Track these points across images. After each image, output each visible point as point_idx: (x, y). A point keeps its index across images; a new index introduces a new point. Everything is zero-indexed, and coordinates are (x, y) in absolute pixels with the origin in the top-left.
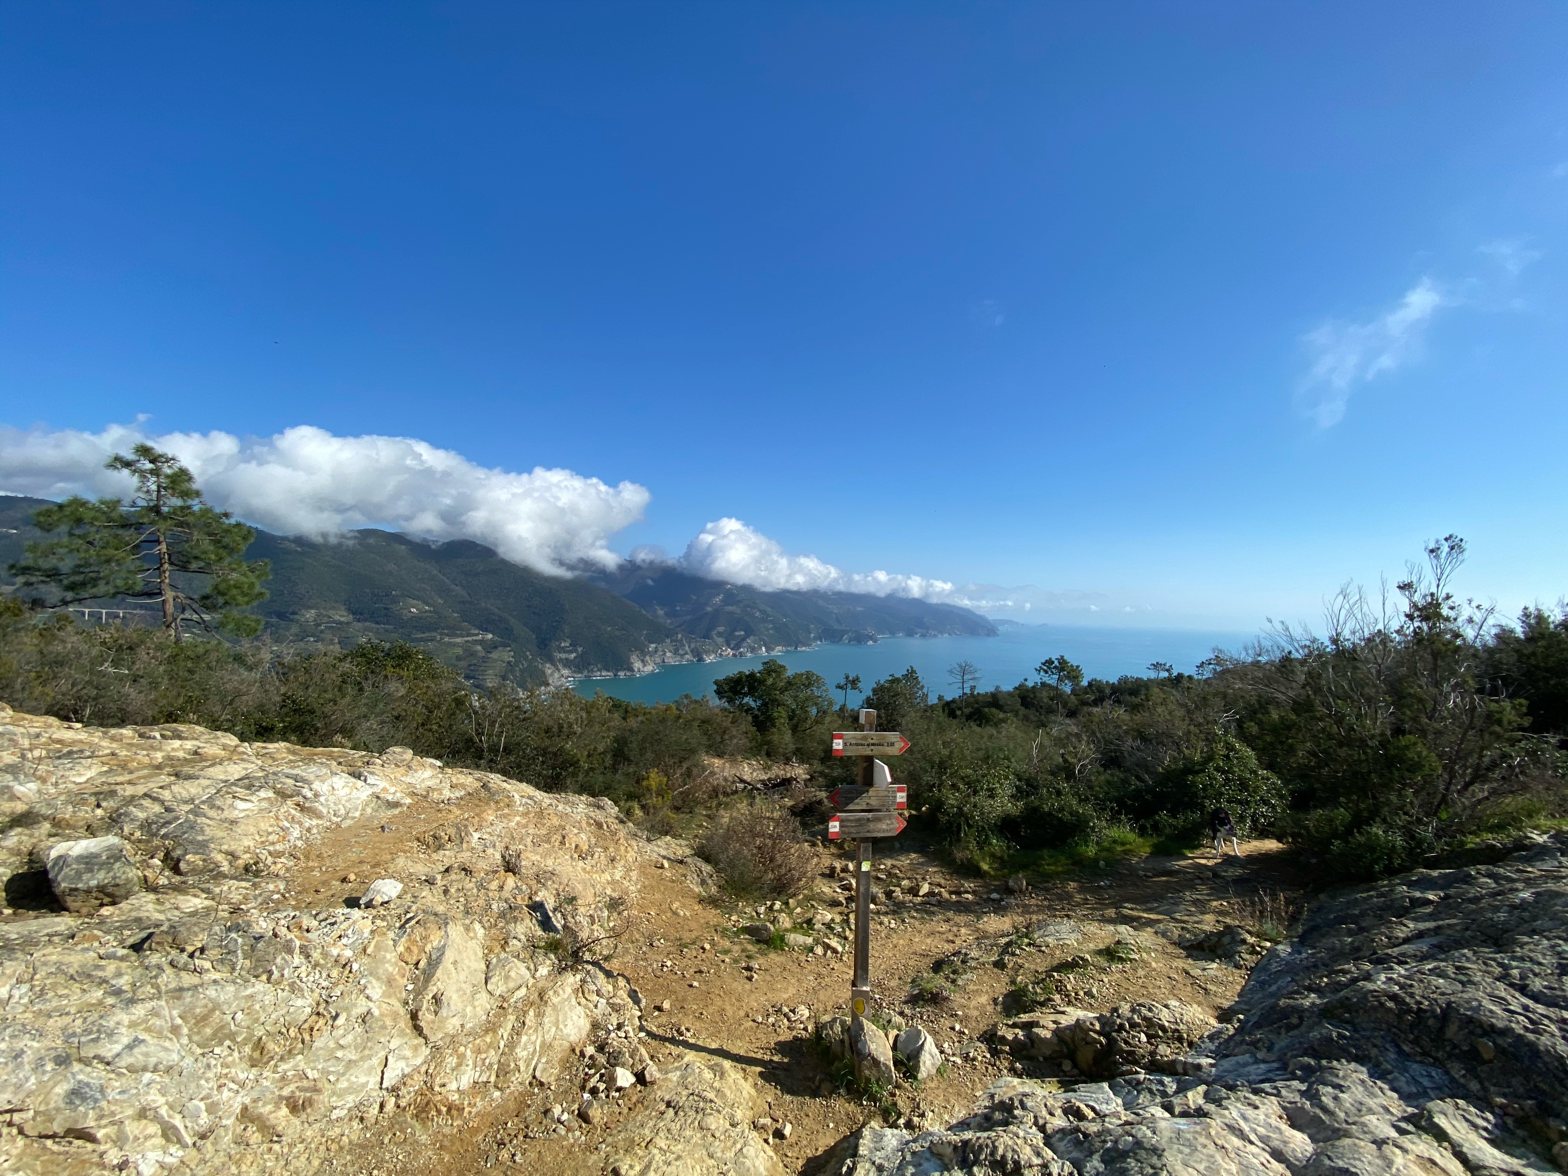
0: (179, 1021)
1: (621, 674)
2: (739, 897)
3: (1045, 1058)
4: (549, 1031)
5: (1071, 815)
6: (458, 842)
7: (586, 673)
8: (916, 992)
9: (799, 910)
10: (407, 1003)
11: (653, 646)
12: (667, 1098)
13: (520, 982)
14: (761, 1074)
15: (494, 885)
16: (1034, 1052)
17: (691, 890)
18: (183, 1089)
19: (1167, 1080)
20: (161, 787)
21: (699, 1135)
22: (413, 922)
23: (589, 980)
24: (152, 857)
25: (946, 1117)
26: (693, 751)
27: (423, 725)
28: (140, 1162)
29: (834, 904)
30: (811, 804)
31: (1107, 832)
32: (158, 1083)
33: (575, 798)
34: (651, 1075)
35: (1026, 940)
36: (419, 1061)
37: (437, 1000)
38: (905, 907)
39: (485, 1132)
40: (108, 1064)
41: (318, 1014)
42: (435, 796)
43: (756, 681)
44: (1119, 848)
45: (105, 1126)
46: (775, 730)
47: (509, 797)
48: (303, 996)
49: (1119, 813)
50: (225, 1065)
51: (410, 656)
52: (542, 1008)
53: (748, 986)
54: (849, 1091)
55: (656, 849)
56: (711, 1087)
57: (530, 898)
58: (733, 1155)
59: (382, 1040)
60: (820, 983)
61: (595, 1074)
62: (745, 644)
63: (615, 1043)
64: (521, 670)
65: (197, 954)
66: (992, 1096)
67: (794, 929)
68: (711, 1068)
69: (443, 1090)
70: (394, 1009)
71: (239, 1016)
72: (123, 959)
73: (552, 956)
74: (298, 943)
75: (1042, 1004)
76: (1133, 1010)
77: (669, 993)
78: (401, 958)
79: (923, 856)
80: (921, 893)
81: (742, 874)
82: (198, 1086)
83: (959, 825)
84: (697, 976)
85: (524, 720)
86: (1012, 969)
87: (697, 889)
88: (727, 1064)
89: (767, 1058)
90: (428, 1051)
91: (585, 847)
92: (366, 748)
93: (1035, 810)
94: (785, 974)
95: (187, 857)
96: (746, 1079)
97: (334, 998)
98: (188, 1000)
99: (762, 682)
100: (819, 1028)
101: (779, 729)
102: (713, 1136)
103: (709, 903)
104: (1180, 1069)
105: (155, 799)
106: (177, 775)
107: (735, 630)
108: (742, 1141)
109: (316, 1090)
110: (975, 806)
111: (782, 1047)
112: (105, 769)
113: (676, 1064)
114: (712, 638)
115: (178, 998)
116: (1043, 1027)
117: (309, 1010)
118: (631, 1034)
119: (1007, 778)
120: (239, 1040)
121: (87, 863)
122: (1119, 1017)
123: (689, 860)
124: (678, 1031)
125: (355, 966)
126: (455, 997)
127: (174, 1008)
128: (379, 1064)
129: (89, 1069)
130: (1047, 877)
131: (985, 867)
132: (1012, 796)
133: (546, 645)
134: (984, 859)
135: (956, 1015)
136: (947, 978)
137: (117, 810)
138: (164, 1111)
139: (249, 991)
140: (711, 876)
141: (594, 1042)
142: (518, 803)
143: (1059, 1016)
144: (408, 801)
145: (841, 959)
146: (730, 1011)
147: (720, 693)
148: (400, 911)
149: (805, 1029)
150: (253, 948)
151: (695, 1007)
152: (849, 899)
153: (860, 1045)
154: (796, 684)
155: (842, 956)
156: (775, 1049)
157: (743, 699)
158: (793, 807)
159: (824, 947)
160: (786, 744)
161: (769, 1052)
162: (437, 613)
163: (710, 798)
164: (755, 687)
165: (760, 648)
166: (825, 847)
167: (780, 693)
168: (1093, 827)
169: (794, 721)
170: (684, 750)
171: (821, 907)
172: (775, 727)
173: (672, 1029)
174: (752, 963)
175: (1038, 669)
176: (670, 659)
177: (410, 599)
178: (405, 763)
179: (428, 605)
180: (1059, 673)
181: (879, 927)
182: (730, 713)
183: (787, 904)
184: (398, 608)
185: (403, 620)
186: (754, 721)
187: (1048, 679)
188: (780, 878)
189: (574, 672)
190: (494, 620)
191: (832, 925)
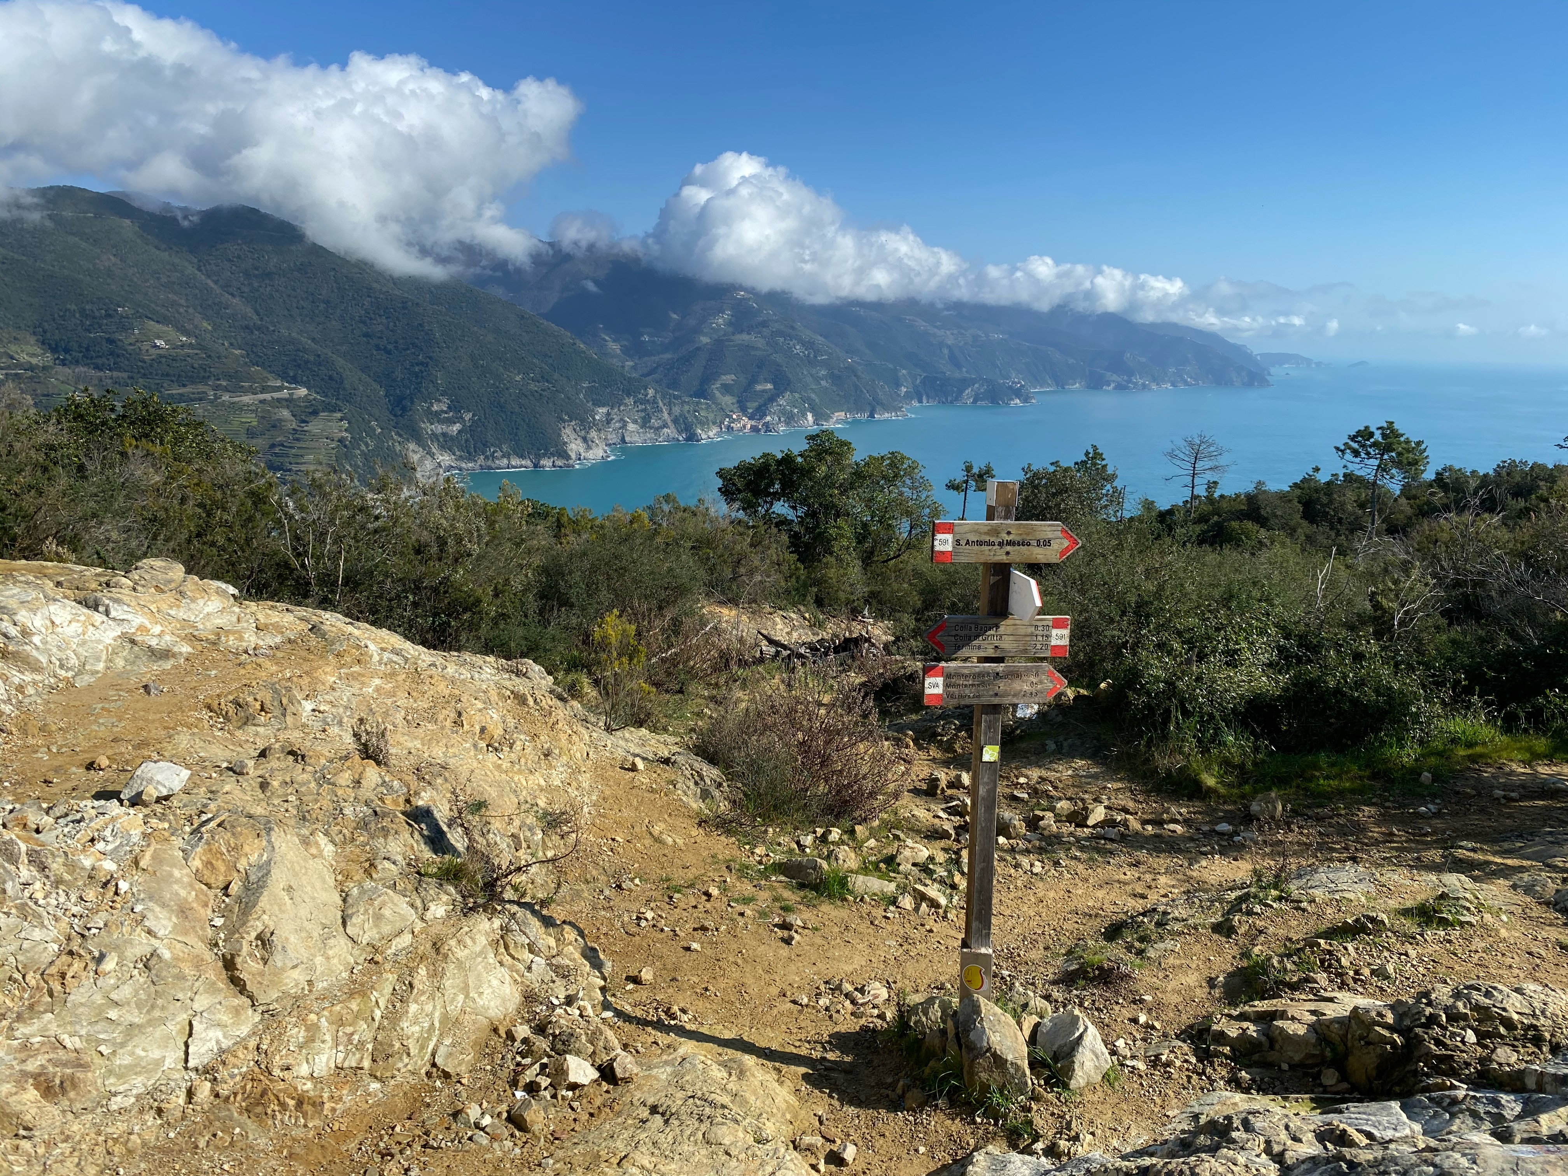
1: (547, 463)
2: (768, 820)
3: (1291, 1067)
4: (453, 999)
5: (1377, 692)
6: (277, 712)
7: (481, 460)
8: (1075, 967)
9: (872, 843)
10: (216, 945)
11: (603, 410)
12: (651, 1101)
13: (399, 925)
14: (806, 1077)
15: (345, 778)
16: (1273, 1056)
17: (686, 806)
19: (1504, 1098)
21: (704, 1152)
22: (213, 824)
23: (515, 927)
25: (1115, 1143)
26: (680, 591)
27: (199, 535)
29: (934, 835)
30: (895, 680)
31: (1442, 723)
33: (478, 659)
34: (624, 1069)
35: (1274, 893)
36: (244, 1030)
37: (264, 941)
38: (1061, 843)
39: (360, 1137)
41: (71, 953)
42: (232, 641)
43: (794, 470)
44: (1462, 752)
46: (831, 559)
47: (358, 647)
48: (42, 925)
49: (1468, 691)
51: (162, 420)
52: (441, 965)
53: (784, 951)
54: (952, 1104)
55: (622, 743)
56: (724, 1089)
57: (408, 801)
59: (180, 996)
60: (907, 951)
61: (532, 1064)
62: (774, 408)
63: (562, 1021)
64: (363, 454)
66: (1196, 1117)
67: (864, 870)
68: (724, 1065)
69: (286, 1075)
70: (196, 952)
73: (452, 889)
74: (23, 847)
75: (1294, 987)
76: (1457, 995)
77: (651, 957)
78: (198, 876)
79: (1097, 764)
80: (1090, 822)
81: (772, 783)
83: (1168, 711)
84: (698, 934)
85: (376, 531)
86: (1245, 935)
87: (696, 804)
88: (749, 1060)
89: (816, 1054)
90: (257, 1018)
91: (498, 732)
92: (103, 562)
93: (1311, 685)
94: (848, 936)
96: (781, 1083)
97: (93, 931)
99: (807, 472)
100: (904, 1014)
101: (839, 559)
102: (727, 1153)
103: (717, 827)
104: (1531, 1083)
107: (753, 381)
108: (775, 1162)
109: (84, 1066)
110: (1199, 679)
111: (840, 1041)
113: (665, 1057)
114: (712, 398)
116: (1293, 1018)
117: (55, 946)
118: (590, 1011)
119: (1262, 632)
122: (1429, 1004)
123: (680, 759)
124: (667, 1012)
125: (123, 886)
126: (292, 939)
128: (180, 1032)
130: (1323, 798)
131: (1210, 781)
132: (1270, 665)
133: (404, 409)
134: (1208, 769)
135: (1142, 1001)
136: (1129, 948)
140: (720, 785)
141: (529, 1021)
142: (376, 658)
143: (1323, 1004)
144: (186, 649)
145: (945, 917)
146: (753, 988)
147: (728, 492)
148: (191, 811)
149: (882, 1016)
151: (696, 979)
152: (961, 829)
153: (972, 1036)
154: (870, 477)
155: (945, 912)
156: (829, 1042)
157: (772, 504)
158: (863, 684)
159: (915, 898)
160: (851, 585)
161: (819, 1047)
162: (202, 348)
163: (716, 669)
164: (792, 482)
165: (804, 415)
166: (920, 748)
167: (841, 494)
168: (1417, 715)
169: (867, 545)
170: (666, 589)
171: (912, 839)
172: (831, 554)
173: (656, 1009)
174: (791, 918)
175: (1342, 448)
176: (636, 436)
177: (152, 323)
178: (173, 585)
179: (187, 333)
180: (1382, 455)
181: (1012, 871)
182: (749, 528)
183: (852, 832)
184: (132, 340)
185: (144, 362)
186: (792, 544)
187: (1359, 466)
188: (838, 792)
189: (461, 458)
190: (307, 362)
191: (931, 866)
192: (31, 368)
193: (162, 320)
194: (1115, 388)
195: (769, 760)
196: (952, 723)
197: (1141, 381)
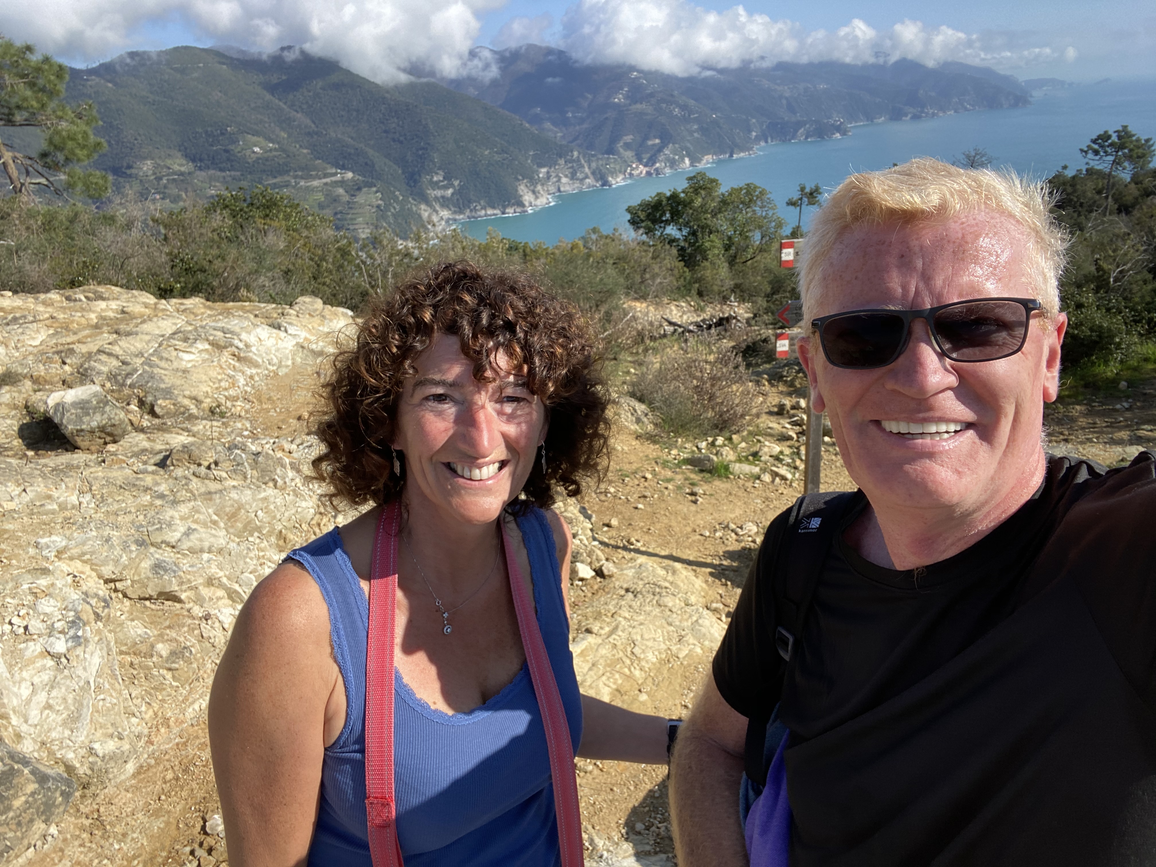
0: (215, 517)
1: (511, 211)
2: (677, 434)
7: (468, 212)
9: (743, 445)
11: (544, 170)
12: (625, 586)
14: (711, 574)
17: (628, 428)
18: (234, 565)
20: (110, 344)
21: (658, 610)
24: (128, 404)
26: (610, 293)
28: (219, 614)
29: (783, 438)
30: (754, 343)
31: (1138, 348)
32: (215, 560)
34: (609, 571)
40: (173, 547)
41: (321, 513)
43: (679, 204)
45: (185, 591)
46: (707, 264)
48: (305, 500)
50: (260, 549)
53: (693, 508)
56: (665, 579)
58: (689, 624)
60: (768, 506)
62: (661, 157)
64: (393, 215)
65: (213, 466)
67: (739, 460)
68: (664, 568)
71: (260, 513)
72: (153, 473)
74: (287, 460)
77: (615, 513)
81: (679, 412)
82: (245, 563)
84: (642, 500)
87: (634, 427)
88: (678, 565)
89: (716, 562)
92: (275, 301)
94: (731, 498)
95: (159, 402)
96: (697, 577)
98: (218, 501)
99: (687, 204)
101: (713, 263)
102: (671, 611)
103: (647, 439)
105: (110, 354)
106: (117, 332)
107: (646, 138)
108: (698, 615)
111: (730, 555)
112: (51, 331)
113: (630, 565)
114: (618, 153)
115: (210, 500)
117: (312, 511)
118: (586, 541)
120: (264, 532)
121: (82, 408)
124: (628, 541)
127: (209, 508)
129: (161, 551)
133: (415, 181)
137: (81, 366)
138: (225, 580)
139: (263, 495)
140: (646, 415)
145: (791, 486)
146: (677, 527)
147: (635, 223)
149: (754, 541)
150: (256, 462)
151: (642, 524)
152: (800, 434)
154: (733, 202)
155: (791, 482)
156: (724, 556)
157: (665, 228)
158: (734, 347)
159: (772, 475)
160: (722, 280)
161: (717, 558)
162: (283, 150)
163: (636, 343)
164: (679, 211)
165: (683, 160)
166: (772, 385)
167: (713, 217)
168: (1119, 344)
169: (731, 251)
170: (600, 292)
171: (769, 441)
172: (707, 260)
173: (622, 540)
174: (696, 489)
175: (1086, 149)
176: (567, 186)
177: (249, 136)
178: (318, 313)
179: (271, 141)
180: (1117, 152)
181: (834, 457)
182: (650, 246)
183: (730, 439)
184: (239, 149)
185: (248, 163)
186: (680, 255)
187: (1098, 162)
188: (721, 416)
189: (455, 212)
190: (350, 154)
191: (781, 457)
192: (182, 174)
193: (256, 133)
194: (912, 118)
195: (676, 398)
196: (792, 368)
197: (931, 111)
